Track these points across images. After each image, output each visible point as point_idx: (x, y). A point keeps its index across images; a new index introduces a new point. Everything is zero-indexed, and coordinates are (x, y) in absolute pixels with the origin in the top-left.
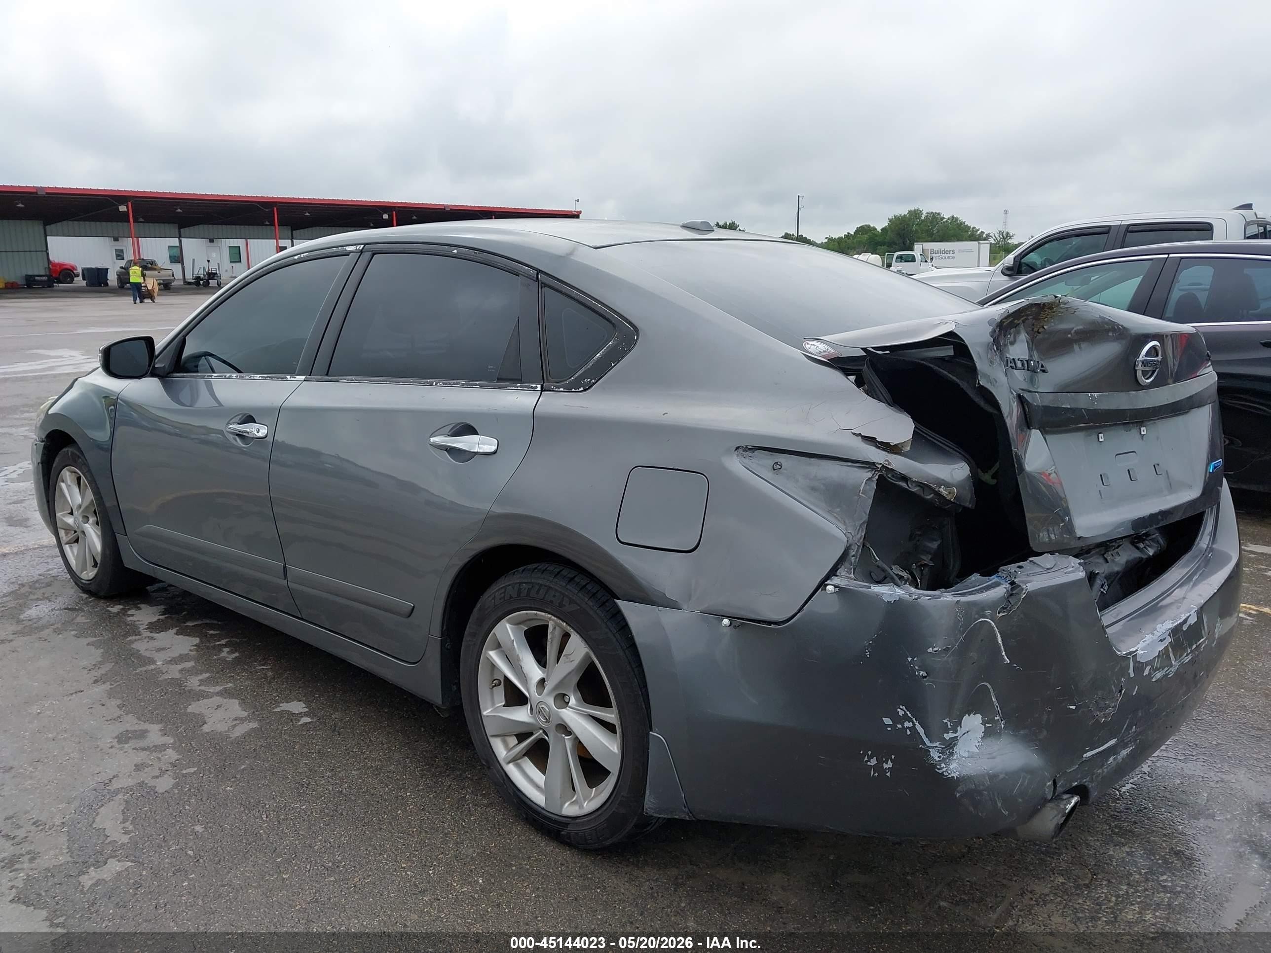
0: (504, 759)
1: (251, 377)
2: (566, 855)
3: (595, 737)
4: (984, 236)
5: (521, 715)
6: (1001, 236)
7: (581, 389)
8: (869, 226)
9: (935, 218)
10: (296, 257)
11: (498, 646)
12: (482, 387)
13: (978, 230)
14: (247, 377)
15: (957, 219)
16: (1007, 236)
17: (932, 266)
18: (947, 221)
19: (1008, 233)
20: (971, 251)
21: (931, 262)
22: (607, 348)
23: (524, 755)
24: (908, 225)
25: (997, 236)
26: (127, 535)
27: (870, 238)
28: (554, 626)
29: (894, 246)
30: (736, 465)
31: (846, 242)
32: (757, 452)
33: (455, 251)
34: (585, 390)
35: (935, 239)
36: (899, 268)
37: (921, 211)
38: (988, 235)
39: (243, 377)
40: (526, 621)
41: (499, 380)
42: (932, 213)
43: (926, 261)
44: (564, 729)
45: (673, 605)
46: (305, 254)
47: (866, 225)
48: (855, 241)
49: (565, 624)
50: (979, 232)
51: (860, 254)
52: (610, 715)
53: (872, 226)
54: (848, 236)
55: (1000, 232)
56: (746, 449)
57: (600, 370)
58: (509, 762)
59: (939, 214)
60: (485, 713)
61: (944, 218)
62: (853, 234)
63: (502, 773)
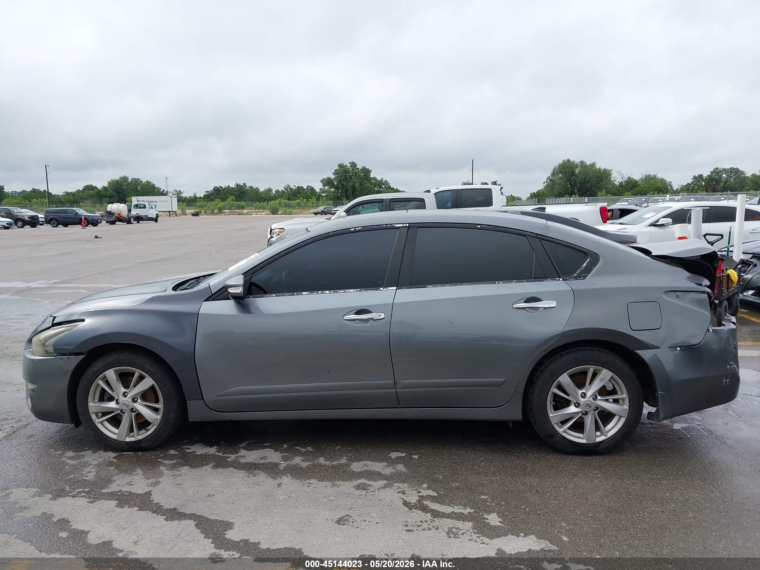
0: (561, 432)
4: (165, 192)
5: (570, 410)
6: (176, 193)
7: (582, 278)
8: (92, 186)
9: (136, 182)
11: (558, 385)
12: (528, 282)
13: (161, 189)
15: (150, 183)
16: (179, 193)
17: (156, 210)
18: (144, 184)
19: (180, 191)
20: (166, 201)
21: (155, 208)
22: (588, 262)
23: (569, 429)
24: (121, 186)
25: (174, 193)
26: (203, 399)
27: (97, 193)
28: (591, 369)
29: (113, 198)
30: (665, 297)
31: (78, 195)
32: (670, 293)
33: (479, 226)
34: (584, 279)
35: (138, 194)
36: (137, 212)
37: (127, 178)
38: (167, 192)
40: (573, 372)
41: (534, 278)
42: (135, 178)
43: (152, 208)
44: (596, 408)
45: (658, 348)
46: (359, 228)
47: (90, 185)
48: (84, 195)
49: (600, 367)
50: (161, 190)
51: (113, 204)
52: (622, 396)
53: (94, 185)
54: (79, 191)
55: (175, 190)
56: (667, 292)
58: (564, 432)
59: (139, 179)
60: (551, 415)
61: (142, 182)
62: (81, 190)
63: (561, 437)
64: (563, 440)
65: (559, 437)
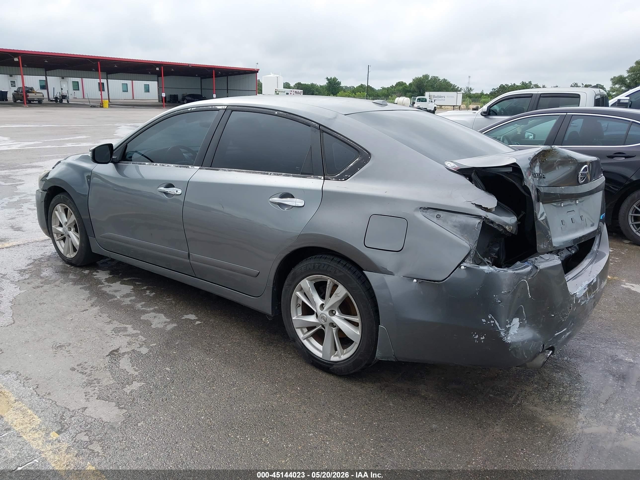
0: (302, 338)
1: (168, 165)
2: (331, 378)
3: (349, 328)
4: (459, 89)
5: (312, 319)
6: (467, 90)
7: (344, 179)
8: (402, 82)
9: (435, 79)
10: (189, 109)
11: (301, 289)
12: (294, 176)
13: (456, 86)
14: (166, 166)
15: (446, 80)
16: (470, 90)
17: (435, 104)
18: (441, 81)
19: (471, 88)
20: (453, 97)
21: (434, 102)
22: (356, 162)
23: (311, 336)
24: (422, 82)
25: (465, 90)
26: (95, 237)
27: (404, 88)
28: (330, 281)
29: (415, 93)
30: (420, 215)
31: (391, 90)
32: (429, 210)
33: (276, 113)
34: (345, 180)
35: (435, 90)
36: (419, 105)
37: (428, 76)
38: (461, 89)
39: (164, 165)
40: (314, 279)
41: (302, 174)
42: (434, 76)
43: (432, 102)
44: (333, 325)
45: (391, 273)
46: (194, 108)
47: (401, 82)
48: (395, 89)
49: (336, 281)
50: (456, 87)
51: (400, 97)
52: (357, 319)
53: (404, 82)
54: (392, 87)
55: (467, 87)
56: (425, 209)
57: (352, 172)
58: (304, 339)
59: (437, 77)
60: (293, 318)
61: (440, 79)
62: (394, 86)
63: (301, 344)
64: (302, 347)
65: (299, 343)
